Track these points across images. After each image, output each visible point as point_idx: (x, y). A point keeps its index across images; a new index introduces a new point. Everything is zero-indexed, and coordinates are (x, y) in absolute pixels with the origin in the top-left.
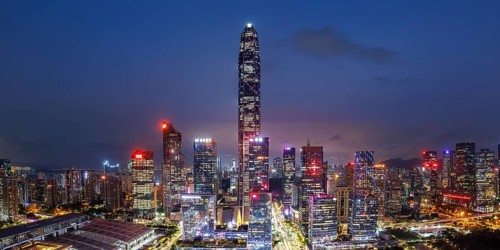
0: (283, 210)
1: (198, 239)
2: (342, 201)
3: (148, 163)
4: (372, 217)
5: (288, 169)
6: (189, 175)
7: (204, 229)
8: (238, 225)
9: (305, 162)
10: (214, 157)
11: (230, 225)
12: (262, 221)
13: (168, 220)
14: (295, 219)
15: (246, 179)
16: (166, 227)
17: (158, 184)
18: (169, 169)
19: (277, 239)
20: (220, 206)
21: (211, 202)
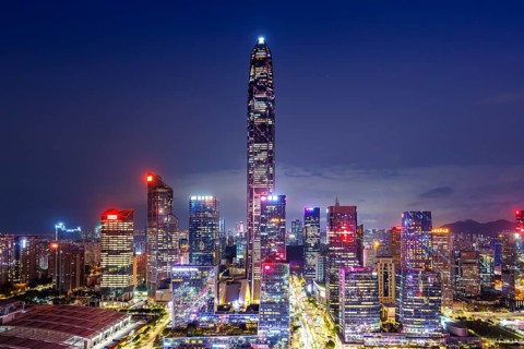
0: (305, 286)
1: (193, 325)
2: (386, 276)
3: (125, 226)
4: (432, 301)
5: (310, 233)
6: (182, 241)
7: (201, 311)
8: (246, 304)
9: (333, 225)
10: (216, 219)
11: (236, 305)
12: (277, 298)
13: (152, 301)
14: (320, 297)
15: (257, 246)
16: (148, 311)
17: (139, 253)
18: (156, 233)
19: (297, 323)
20: (223, 280)
21: (212, 275)
